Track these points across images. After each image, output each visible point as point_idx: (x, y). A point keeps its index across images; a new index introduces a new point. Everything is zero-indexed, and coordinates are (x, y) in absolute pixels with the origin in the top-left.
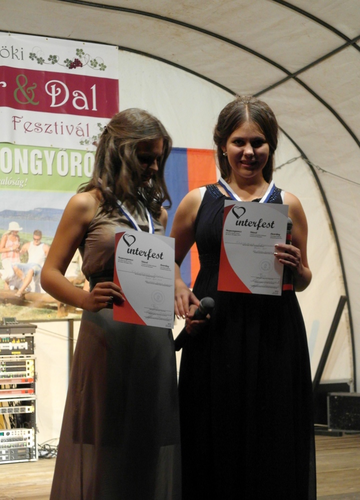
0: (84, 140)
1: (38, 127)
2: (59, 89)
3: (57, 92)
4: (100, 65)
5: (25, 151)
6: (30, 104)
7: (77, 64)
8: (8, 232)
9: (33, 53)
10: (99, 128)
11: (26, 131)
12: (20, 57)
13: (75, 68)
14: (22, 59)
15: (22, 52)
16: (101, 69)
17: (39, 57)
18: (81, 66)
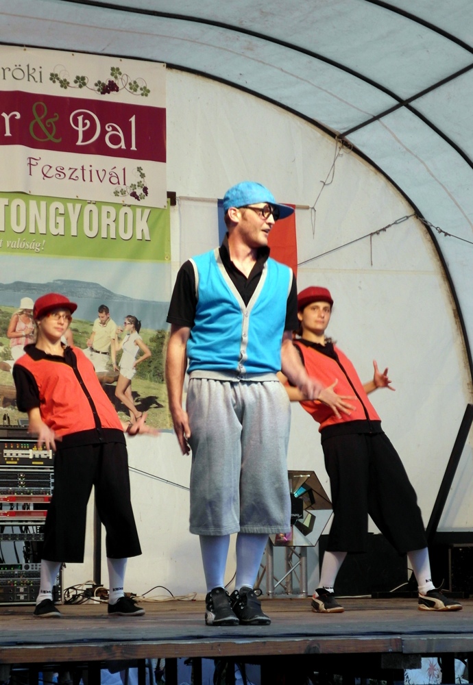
0: (119, 190)
1: (60, 172)
2: (87, 121)
3: (84, 125)
4: (141, 89)
5: (43, 204)
6: (50, 141)
7: (111, 87)
8: (20, 311)
9: (55, 72)
10: (140, 174)
11: (45, 178)
12: (38, 79)
13: (109, 93)
14: (41, 82)
15: (41, 72)
16: (142, 95)
17: (62, 79)
18: (117, 91)
